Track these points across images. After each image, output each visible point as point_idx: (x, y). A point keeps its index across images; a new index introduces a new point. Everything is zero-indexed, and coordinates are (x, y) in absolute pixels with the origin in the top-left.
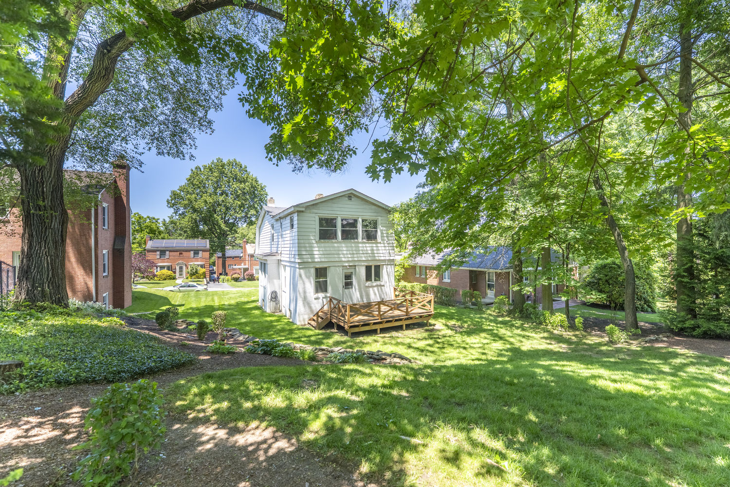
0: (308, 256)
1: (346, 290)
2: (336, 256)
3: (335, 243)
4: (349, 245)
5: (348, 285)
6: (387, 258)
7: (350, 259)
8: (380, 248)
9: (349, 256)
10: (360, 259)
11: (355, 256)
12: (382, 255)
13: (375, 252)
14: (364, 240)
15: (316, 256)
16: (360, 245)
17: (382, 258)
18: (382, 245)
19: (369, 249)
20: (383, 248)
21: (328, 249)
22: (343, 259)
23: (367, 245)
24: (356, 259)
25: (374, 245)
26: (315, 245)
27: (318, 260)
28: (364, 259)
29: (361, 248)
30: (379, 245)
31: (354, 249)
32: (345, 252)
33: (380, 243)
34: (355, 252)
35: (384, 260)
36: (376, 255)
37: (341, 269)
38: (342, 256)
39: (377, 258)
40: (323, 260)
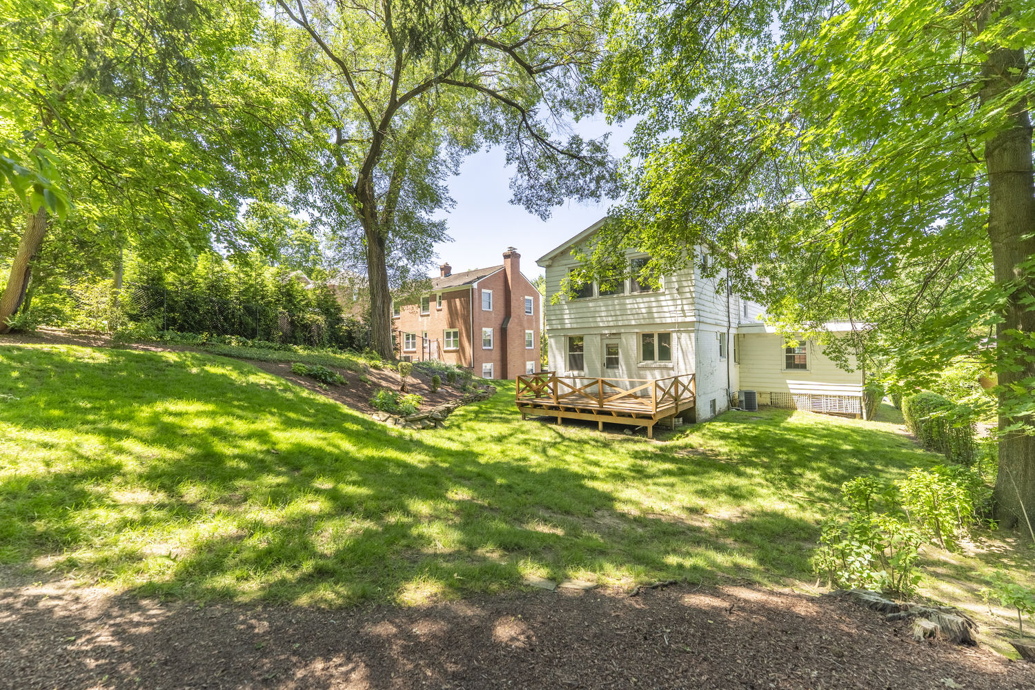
0: (558, 322)
1: (609, 370)
2: (591, 320)
3: (590, 301)
4: (610, 302)
5: (612, 362)
6: (680, 320)
7: (611, 324)
8: (664, 303)
9: (610, 319)
10: (626, 323)
11: (620, 318)
12: (668, 315)
13: (654, 310)
14: (635, 293)
15: (567, 321)
16: (628, 301)
17: (669, 320)
18: (668, 297)
19: (642, 305)
20: (670, 303)
21: (581, 310)
22: (601, 324)
23: (639, 300)
24: (620, 323)
25: (653, 299)
26: (566, 307)
27: (568, 326)
28: (633, 323)
29: (629, 306)
30: (662, 298)
31: (617, 307)
32: (603, 314)
33: (663, 294)
34: (618, 313)
35: (673, 324)
36: (656, 315)
37: (599, 338)
38: (599, 319)
39: (658, 321)
40: (575, 326)
